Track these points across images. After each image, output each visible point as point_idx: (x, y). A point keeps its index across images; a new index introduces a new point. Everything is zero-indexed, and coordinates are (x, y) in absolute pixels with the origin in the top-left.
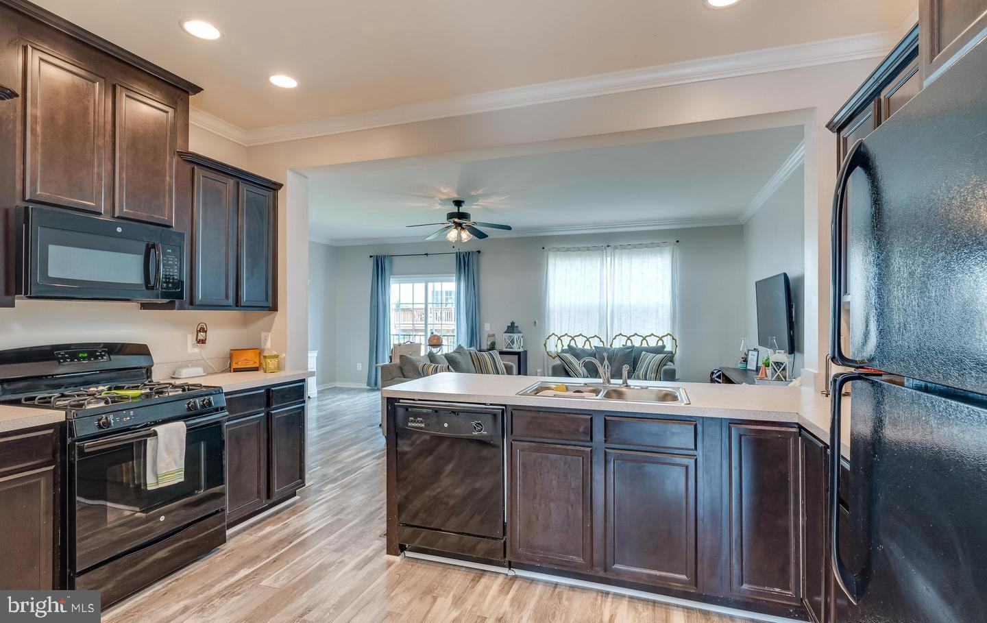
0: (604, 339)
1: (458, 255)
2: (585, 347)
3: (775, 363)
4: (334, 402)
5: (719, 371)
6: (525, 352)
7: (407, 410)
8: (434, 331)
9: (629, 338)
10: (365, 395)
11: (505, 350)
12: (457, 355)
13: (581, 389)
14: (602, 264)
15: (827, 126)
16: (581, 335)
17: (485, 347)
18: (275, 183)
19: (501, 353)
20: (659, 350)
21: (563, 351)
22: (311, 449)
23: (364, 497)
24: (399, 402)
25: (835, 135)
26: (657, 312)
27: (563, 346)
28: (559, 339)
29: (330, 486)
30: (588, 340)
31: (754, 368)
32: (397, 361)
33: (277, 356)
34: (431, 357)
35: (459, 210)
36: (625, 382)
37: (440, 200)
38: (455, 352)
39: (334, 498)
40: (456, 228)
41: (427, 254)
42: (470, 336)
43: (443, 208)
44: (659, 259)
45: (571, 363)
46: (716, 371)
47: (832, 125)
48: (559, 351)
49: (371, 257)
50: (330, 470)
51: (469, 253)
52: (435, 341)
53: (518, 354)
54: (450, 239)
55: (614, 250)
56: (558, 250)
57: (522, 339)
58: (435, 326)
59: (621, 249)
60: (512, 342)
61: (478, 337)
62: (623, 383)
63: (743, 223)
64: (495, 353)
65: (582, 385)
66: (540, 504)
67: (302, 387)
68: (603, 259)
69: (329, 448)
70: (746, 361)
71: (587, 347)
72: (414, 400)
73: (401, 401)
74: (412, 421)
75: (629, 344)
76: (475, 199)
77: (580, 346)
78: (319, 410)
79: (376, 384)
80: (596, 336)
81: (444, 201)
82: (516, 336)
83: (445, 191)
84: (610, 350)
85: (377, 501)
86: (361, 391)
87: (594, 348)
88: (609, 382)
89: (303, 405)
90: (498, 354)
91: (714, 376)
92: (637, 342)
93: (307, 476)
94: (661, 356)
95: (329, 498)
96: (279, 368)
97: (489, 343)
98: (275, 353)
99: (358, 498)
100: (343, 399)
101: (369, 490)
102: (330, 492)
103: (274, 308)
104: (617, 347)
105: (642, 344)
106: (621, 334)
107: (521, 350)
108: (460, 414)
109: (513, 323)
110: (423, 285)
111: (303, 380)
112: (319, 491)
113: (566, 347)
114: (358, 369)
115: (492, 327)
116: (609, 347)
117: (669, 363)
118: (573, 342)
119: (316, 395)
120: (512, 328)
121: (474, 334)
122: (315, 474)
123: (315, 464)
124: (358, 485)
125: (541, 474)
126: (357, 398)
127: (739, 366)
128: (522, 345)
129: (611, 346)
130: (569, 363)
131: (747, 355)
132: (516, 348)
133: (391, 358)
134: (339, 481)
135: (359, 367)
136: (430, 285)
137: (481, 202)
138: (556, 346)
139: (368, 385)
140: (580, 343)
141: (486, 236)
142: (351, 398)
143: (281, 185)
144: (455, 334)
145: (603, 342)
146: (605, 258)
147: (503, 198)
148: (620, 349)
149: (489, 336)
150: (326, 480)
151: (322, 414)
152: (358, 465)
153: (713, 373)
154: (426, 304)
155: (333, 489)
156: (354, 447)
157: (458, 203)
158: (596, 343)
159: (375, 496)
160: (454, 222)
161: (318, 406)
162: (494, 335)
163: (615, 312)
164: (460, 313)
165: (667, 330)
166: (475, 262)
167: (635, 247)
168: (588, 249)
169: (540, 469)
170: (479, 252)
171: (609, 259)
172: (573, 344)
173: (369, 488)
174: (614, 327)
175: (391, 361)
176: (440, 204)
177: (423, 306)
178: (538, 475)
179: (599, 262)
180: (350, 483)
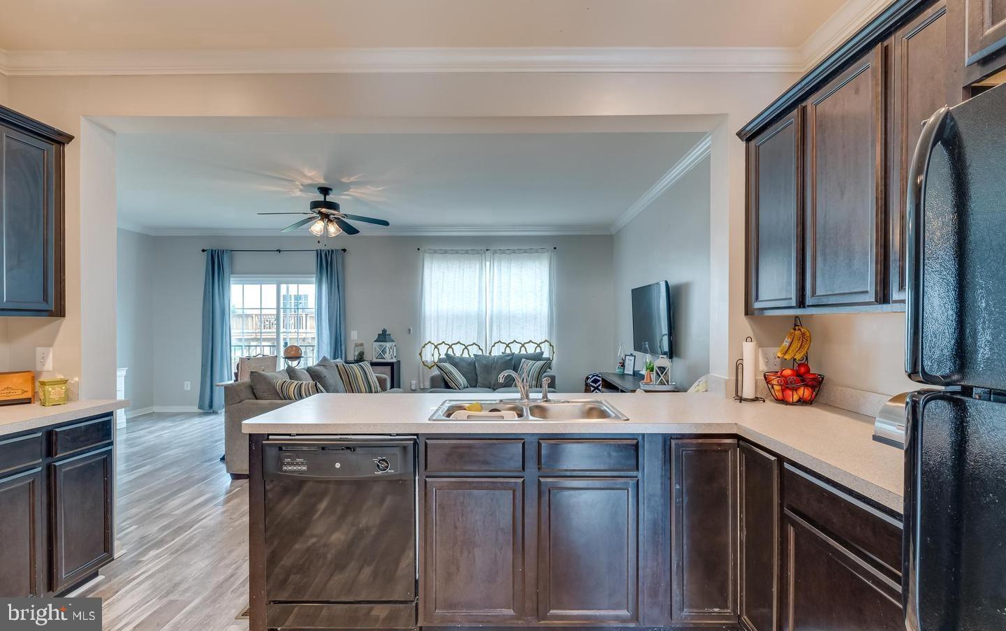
0: (483, 347)
1: (319, 254)
2: (464, 356)
3: (659, 368)
4: (151, 432)
5: (594, 376)
6: (399, 362)
7: (280, 449)
8: (288, 341)
9: (508, 346)
10: (196, 420)
11: (375, 360)
12: (321, 369)
13: (497, 407)
14: (481, 269)
15: (739, 134)
16: (459, 342)
17: (351, 358)
18: (60, 134)
19: (373, 364)
20: (537, 357)
21: (440, 360)
22: (119, 501)
23: (206, 562)
24: (268, 439)
25: (744, 144)
26: (535, 318)
27: (440, 355)
28: (436, 347)
29: (152, 553)
30: (466, 348)
31: (632, 373)
32: (246, 379)
33: (65, 382)
34: (291, 373)
35: (325, 198)
36: (545, 396)
37: (302, 185)
38: (318, 365)
39: (159, 571)
40: (322, 219)
41: (279, 251)
42: (333, 346)
43: (303, 195)
44: (537, 264)
45: (451, 373)
46: (591, 376)
47: (743, 133)
48: (436, 360)
49: (203, 251)
50: (153, 529)
51: (332, 251)
52: (293, 353)
53: (391, 365)
54: (315, 233)
55: (493, 254)
56: (435, 252)
57: (395, 348)
58: (291, 335)
59: (501, 254)
60: (384, 351)
61: (343, 347)
62: (543, 398)
63: (613, 233)
64: (367, 365)
65: (498, 402)
66: (461, 552)
67: (109, 422)
68: (482, 263)
69: (148, 497)
70: (623, 365)
71: (466, 355)
72: (290, 435)
73: (270, 437)
74: (288, 464)
75: (508, 351)
76: (346, 187)
77: (458, 354)
78: (130, 446)
79: (211, 406)
80: (474, 344)
81: (307, 188)
82: (388, 345)
83: (310, 173)
84: (490, 359)
85: (227, 566)
86: (190, 415)
87: (472, 356)
88: (527, 397)
89: (109, 448)
90: (369, 365)
91: (589, 381)
92: (516, 349)
93: (116, 543)
94: (541, 363)
95: (154, 570)
96: (68, 398)
97: (357, 353)
98: (60, 377)
99: (199, 565)
100: (163, 429)
101: (213, 551)
102: (153, 562)
103: (60, 312)
104: (497, 355)
105: (520, 351)
106: (500, 341)
107: (394, 360)
108: (358, 449)
109: (384, 331)
110: (274, 287)
111: (111, 414)
112: (136, 562)
113: (443, 356)
114: (186, 389)
115: (360, 335)
116: (488, 355)
117: (548, 370)
118: (450, 350)
119: (125, 425)
120: (383, 337)
121: (338, 344)
122: (128, 537)
123: (128, 522)
124: (196, 546)
125: (462, 514)
126: (186, 425)
127: (617, 371)
128: (395, 355)
129: (490, 353)
130: (449, 374)
131: (624, 361)
132: (388, 358)
133: (236, 375)
134: (167, 543)
135: (187, 386)
136: (283, 287)
137: (353, 192)
138: (433, 355)
139: (199, 408)
140: (458, 351)
141: (357, 232)
142: (176, 426)
143: (70, 138)
144: (315, 343)
145: (482, 350)
146: (484, 262)
147: (380, 189)
148: (500, 358)
149: (357, 345)
150: (145, 545)
151: (132, 450)
152: (194, 516)
153: (587, 378)
154: (278, 309)
155: (157, 556)
156: (187, 491)
157: (325, 191)
158: (474, 351)
159: (223, 559)
160: (320, 213)
161: (127, 440)
162: (362, 345)
163: (494, 320)
164: (321, 319)
165: (545, 337)
166: (340, 261)
167: (514, 252)
168: (467, 252)
169: (462, 510)
170: (344, 250)
171: (488, 263)
172: (450, 352)
173: (212, 548)
174: (493, 334)
175: (236, 380)
176: (301, 190)
177: (274, 312)
178: (460, 515)
179: (478, 266)
180: (184, 545)
